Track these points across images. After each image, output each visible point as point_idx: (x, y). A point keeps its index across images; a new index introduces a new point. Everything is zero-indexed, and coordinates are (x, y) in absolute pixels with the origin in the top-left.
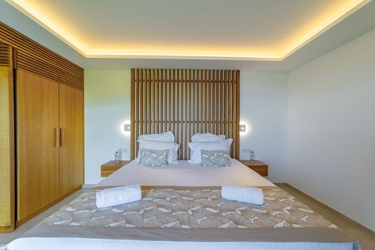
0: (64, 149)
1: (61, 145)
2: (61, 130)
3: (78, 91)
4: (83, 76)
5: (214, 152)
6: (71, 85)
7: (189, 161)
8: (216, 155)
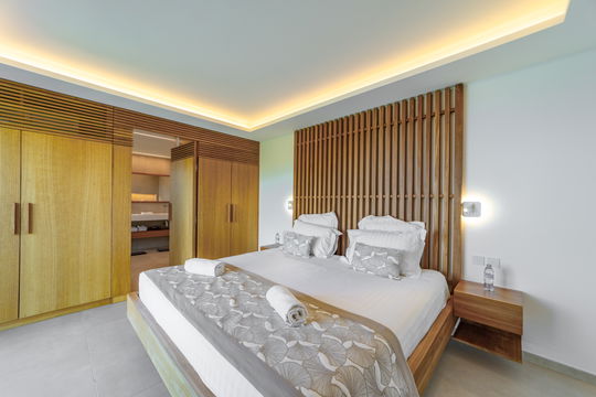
0: (236, 225)
1: (231, 220)
2: (232, 206)
3: (251, 167)
4: (258, 150)
5: (373, 248)
6: (245, 161)
7: (342, 258)
8: (373, 254)
